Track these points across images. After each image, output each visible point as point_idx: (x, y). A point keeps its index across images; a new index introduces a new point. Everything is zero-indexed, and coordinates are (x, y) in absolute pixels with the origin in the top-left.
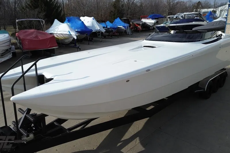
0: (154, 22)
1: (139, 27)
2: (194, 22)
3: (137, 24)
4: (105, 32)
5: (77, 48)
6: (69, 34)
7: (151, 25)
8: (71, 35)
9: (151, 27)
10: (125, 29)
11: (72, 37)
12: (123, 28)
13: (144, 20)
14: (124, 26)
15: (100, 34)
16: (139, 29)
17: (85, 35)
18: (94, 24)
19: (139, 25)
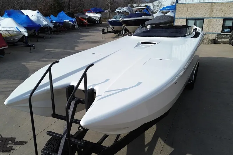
0: (99, 16)
1: (85, 21)
2: (143, 17)
3: (82, 18)
4: (53, 27)
5: (30, 47)
6: (17, 30)
7: (97, 20)
8: (21, 31)
9: (97, 21)
10: (72, 24)
11: (22, 34)
12: (70, 22)
13: (89, 14)
14: (70, 21)
15: (48, 30)
16: (85, 24)
17: (33, 31)
18: (40, 18)
19: (85, 19)
